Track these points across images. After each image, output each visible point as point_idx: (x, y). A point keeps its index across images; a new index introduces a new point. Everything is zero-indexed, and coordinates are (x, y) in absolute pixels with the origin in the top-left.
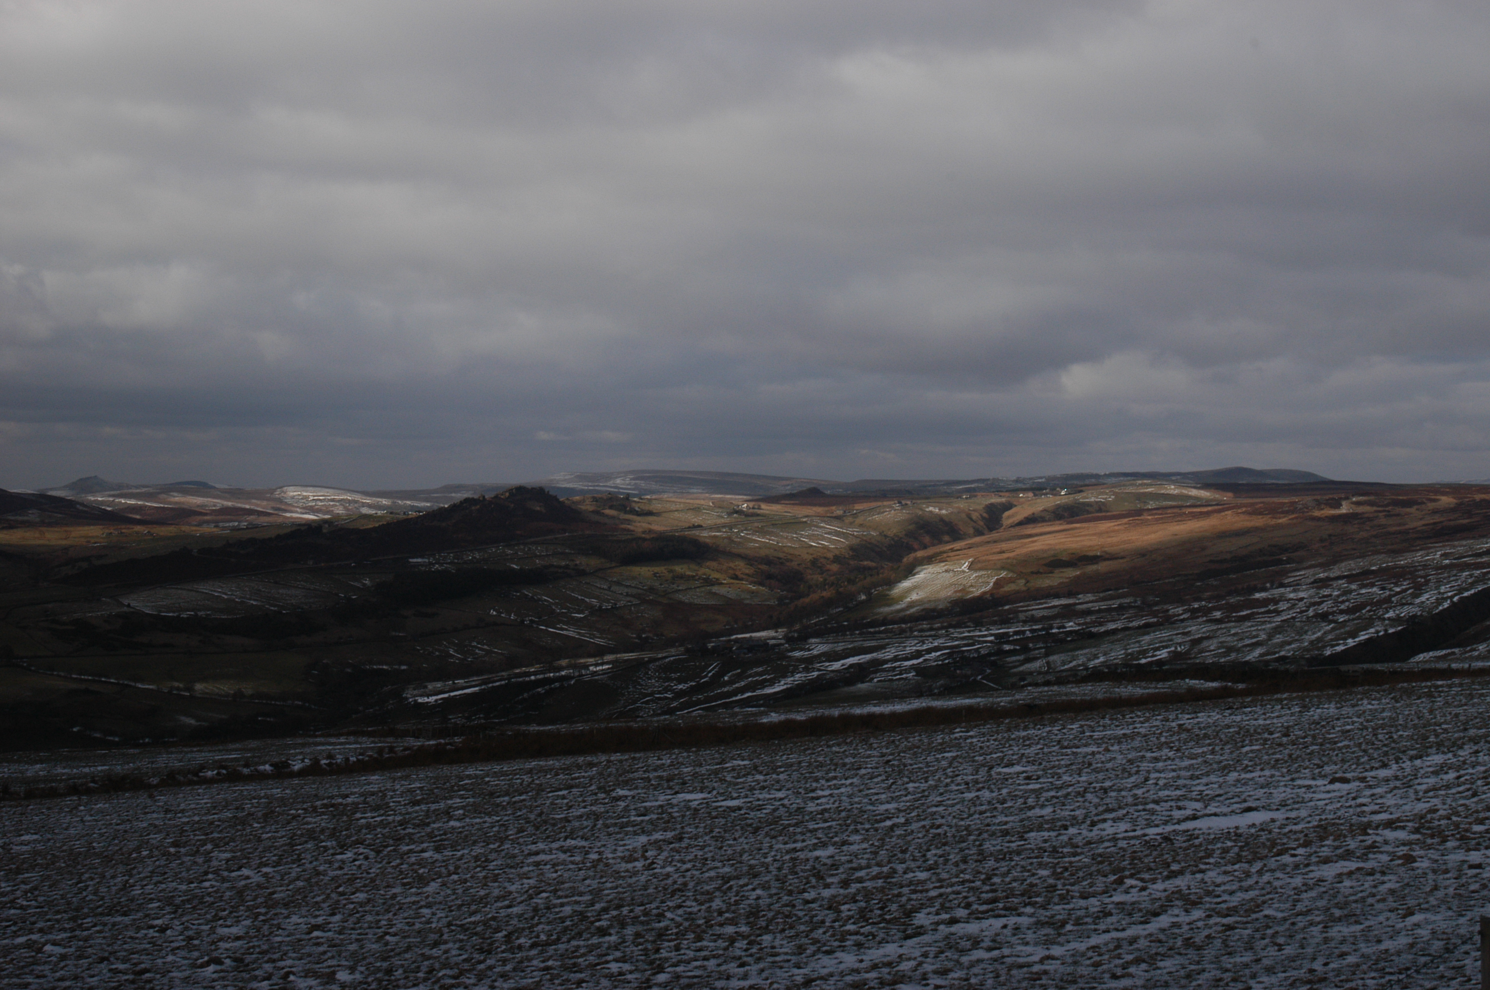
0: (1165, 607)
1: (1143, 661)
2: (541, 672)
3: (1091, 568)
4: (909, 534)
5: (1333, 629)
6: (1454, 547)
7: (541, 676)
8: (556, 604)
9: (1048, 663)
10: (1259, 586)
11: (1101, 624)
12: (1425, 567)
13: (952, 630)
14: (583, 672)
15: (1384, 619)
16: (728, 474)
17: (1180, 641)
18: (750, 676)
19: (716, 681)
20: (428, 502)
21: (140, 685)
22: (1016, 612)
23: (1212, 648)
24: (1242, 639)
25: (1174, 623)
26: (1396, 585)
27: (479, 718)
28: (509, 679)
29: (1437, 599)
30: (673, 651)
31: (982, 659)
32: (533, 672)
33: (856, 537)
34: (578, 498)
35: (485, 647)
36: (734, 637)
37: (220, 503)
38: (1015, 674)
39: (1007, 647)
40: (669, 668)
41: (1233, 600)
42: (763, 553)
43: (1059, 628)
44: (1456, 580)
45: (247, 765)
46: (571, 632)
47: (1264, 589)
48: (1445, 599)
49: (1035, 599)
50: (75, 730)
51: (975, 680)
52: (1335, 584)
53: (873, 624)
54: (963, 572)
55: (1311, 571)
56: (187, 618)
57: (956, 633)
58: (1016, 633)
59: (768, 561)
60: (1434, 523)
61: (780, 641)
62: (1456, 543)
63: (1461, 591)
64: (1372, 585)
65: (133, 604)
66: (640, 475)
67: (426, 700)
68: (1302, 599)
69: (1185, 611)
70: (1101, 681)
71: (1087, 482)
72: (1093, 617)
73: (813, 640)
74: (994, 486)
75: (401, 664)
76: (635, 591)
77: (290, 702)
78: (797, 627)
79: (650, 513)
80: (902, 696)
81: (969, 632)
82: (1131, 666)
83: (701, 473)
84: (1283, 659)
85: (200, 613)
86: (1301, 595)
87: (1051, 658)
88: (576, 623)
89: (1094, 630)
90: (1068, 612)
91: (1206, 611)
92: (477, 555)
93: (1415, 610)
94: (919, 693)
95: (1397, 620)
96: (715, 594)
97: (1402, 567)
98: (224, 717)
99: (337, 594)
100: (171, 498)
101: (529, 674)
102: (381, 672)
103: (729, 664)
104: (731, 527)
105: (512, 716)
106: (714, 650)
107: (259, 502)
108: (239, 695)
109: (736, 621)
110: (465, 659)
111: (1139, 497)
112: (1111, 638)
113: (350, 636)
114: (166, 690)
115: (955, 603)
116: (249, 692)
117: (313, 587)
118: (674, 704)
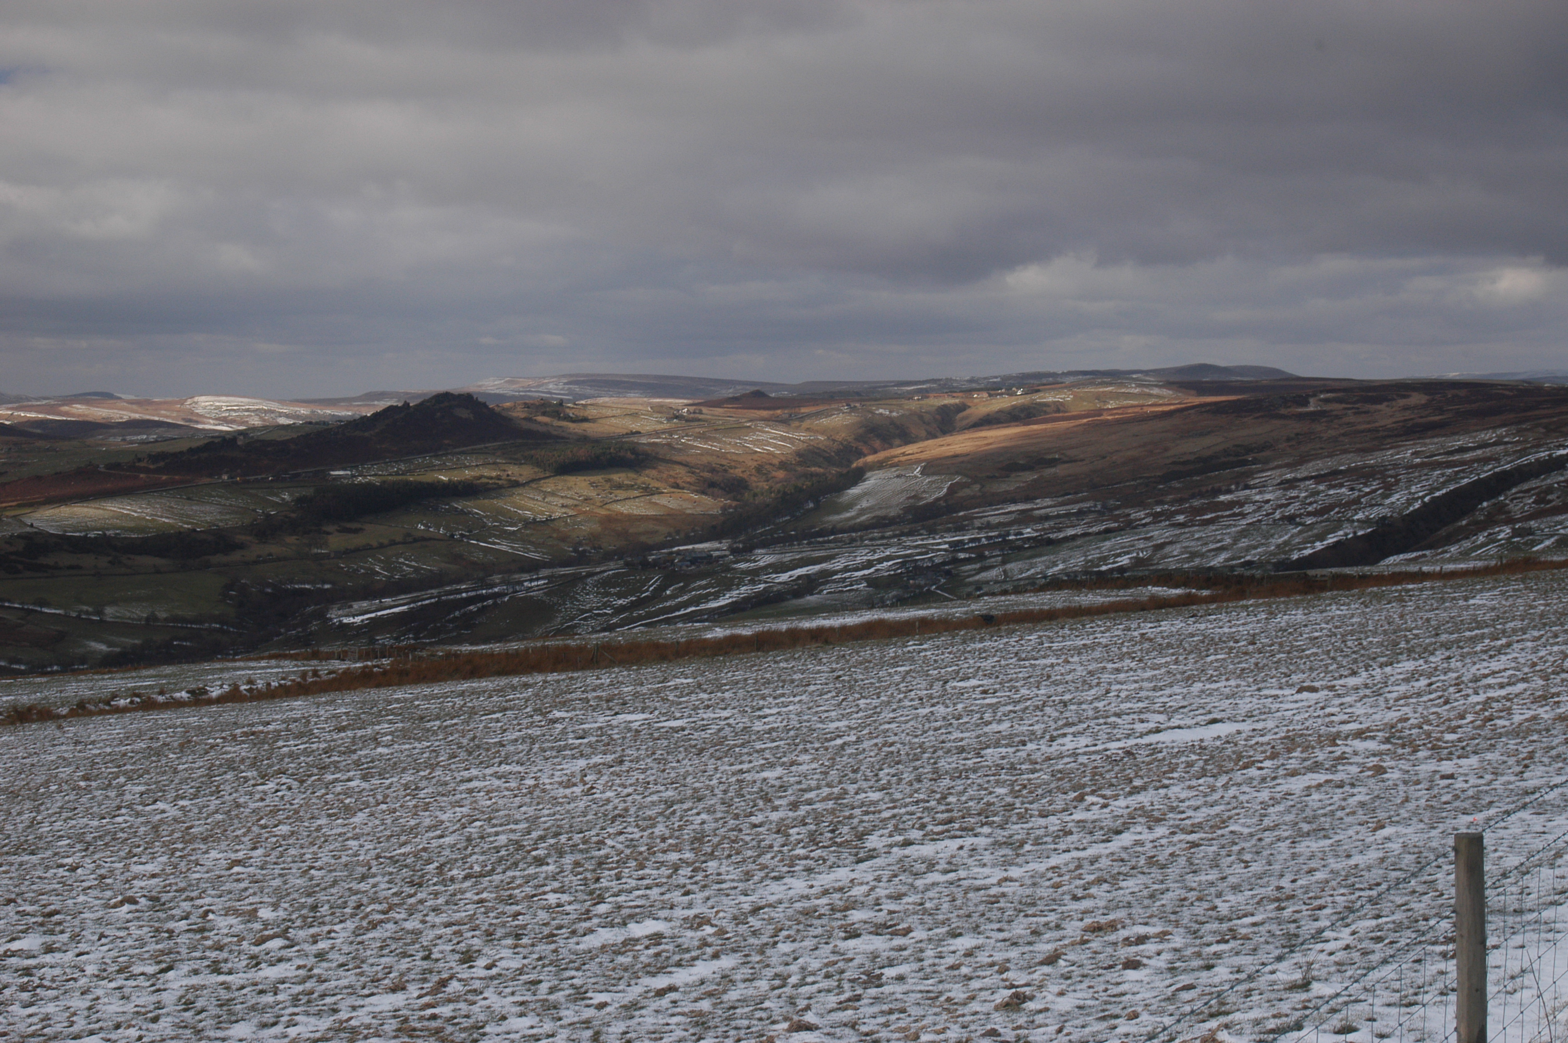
1: (1104, 568)
2: (473, 590)
3: (1049, 472)
4: (858, 438)
5: (1300, 532)
6: (1425, 445)
7: (472, 594)
8: (486, 517)
9: (1005, 571)
10: (1224, 488)
11: (1060, 530)
12: (1396, 466)
13: (904, 538)
14: (518, 588)
15: (1353, 521)
16: (667, 377)
17: (1142, 546)
18: (694, 589)
19: (657, 595)
20: (349, 408)
21: (46, 610)
22: (971, 518)
23: (1175, 553)
24: (1206, 544)
25: (1135, 528)
26: (1366, 485)
27: (409, 639)
28: (439, 596)
29: (1408, 499)
30: (612, 565)
31: (936, 568)
32: (465, 590)
33: (803, 442)
34: (508, 404)
35: (413, 563)
36: (676, 549)
37: (125, 415)
38: (971, 584)
39: (962, 556)
40: (607, 583)
41: (1196, 503)
42: (705, 459)
43: (1016, 535)
44: (1427, 480)
45: (162, 693)
46: (504, 547)
47: (1229, 492)
48: (1416, 499)
49: (991, 505)
51: (929, 590)
52: (1302, 485)
53: (821, 533)
54: (916, 477)
55: (1278, 472)
56: (95, 538)
57: (908, 541)
58: (972, 540)
59: (711, 468)
60: (1405, 420)
61: (724, 553)
62: (1428, 441)
63: (1432, 490)
64: (1341, 485)
65: (37, 522)
66: (576, 380)
67: (351, 620)
68: (1268, 501)
69: (1147, 515)
70: (1060, 589)
71: (1044, 381)
72: (1052, 523)
73: (760, 551)
74: (947, 387)
75: (324, 582)
76: (570, 502)
77: (207, 625)
79: (585, 420)
80: (852, 609)
81: (922, 540)
82: (1092, 573)
83: (640, 376)
84: (1249, 564)
85: (108, 533)
86: (1268, 497)
87: (1008, 566)
88: (509, 536)
89: (1051, 536)
90: (1025, 518)
91: (1170, 515)
92: (403, 467)
93: (1384, 511)
94: (870, 605)
95: (1367, 522)
96: (656, 504)
97: (1372, 466)
98: (137, 642)
99: (254, 510)
100: (74, 411)
101: (460, 592)
102: (303, 592)
103: (671, 577)
104: (671, 433)
105: (443, 636)
106: (655, 564)
107: (168, 413)
108: (152, 618)
109: (678, 532)
110: (392, 577)
111: (1098, 397)
112: (1071, 544)
113: (270, 554)
114: (74, 615)
115: (907, 510)
116: (163, 615)
117: (228, 503)
118: (614, 620)
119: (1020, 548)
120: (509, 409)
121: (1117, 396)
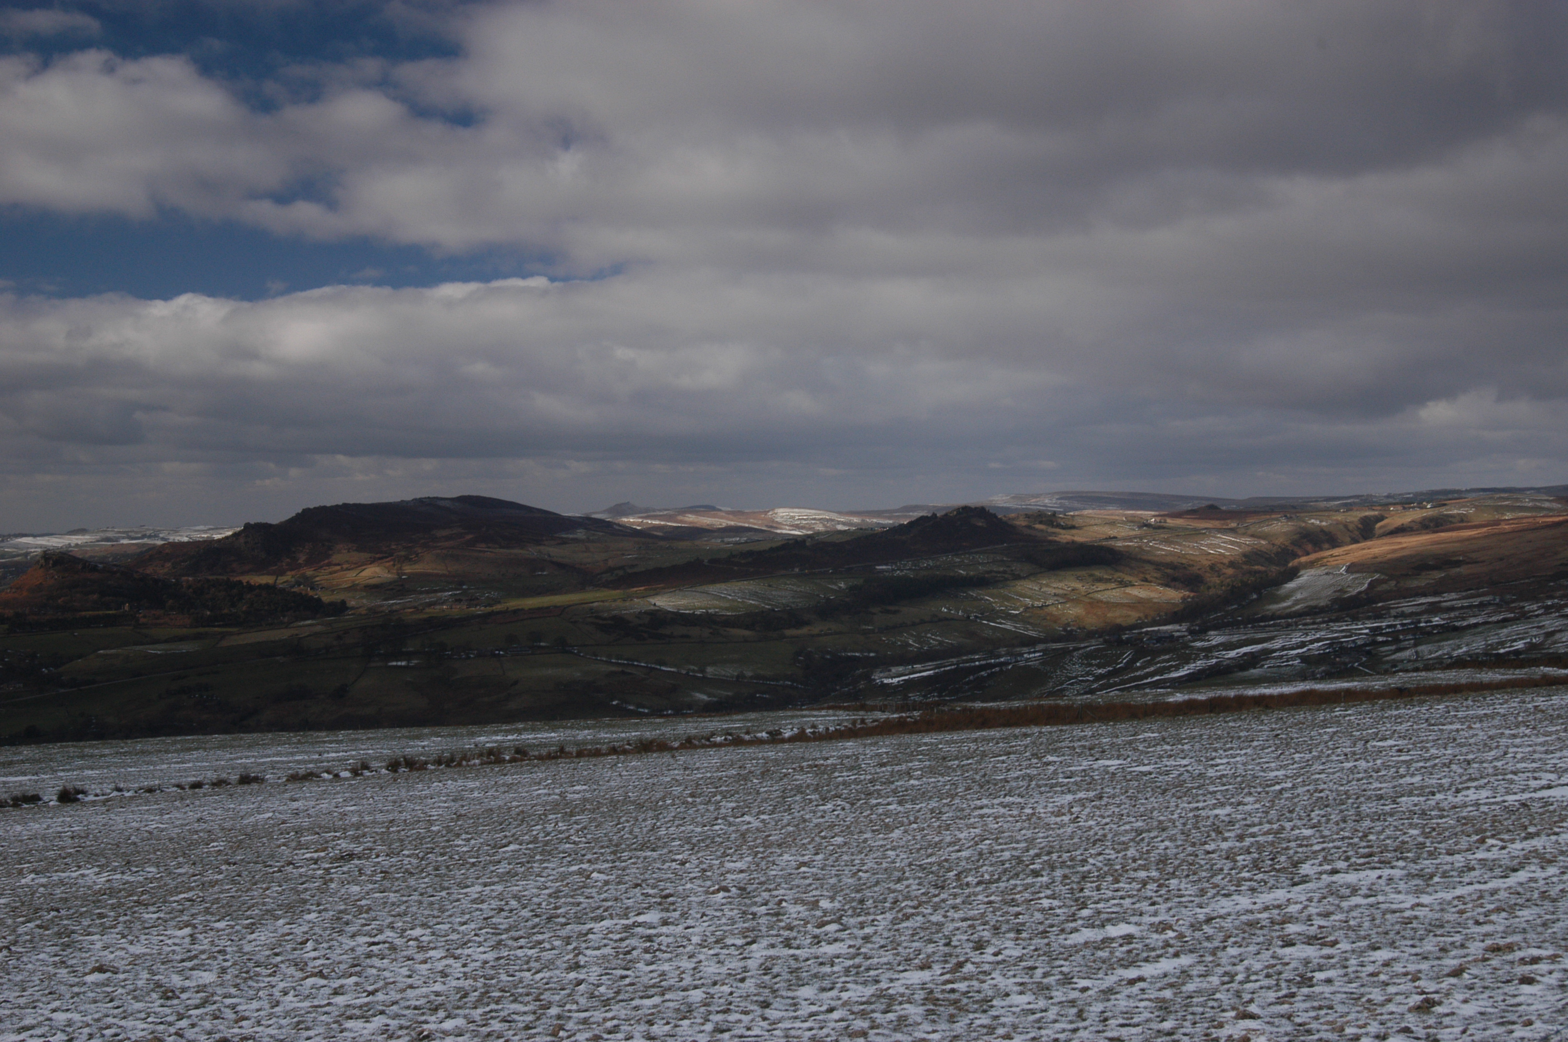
0: (1521, 604)
1: (1502, 651)
2: (984, 659)
3: (1455, 571)
4: (1294, 543)
7: (983, 662)
8: (995, 602)
9: (1417, 652)
11: (1463, 619)
13: (1331, 624)
14: (1019, 659)
17: (1535, 633)
18: (1159, 662)
19: (1129, 666)
20: (890, 518)
21: (664, 668)
22: (1388, 608)
23: (1564, 639)
25: (1529, 618)
27: (934, 696)
28: (958, 664)
30: (1093, 642)
31: (1358, 649)
32: (977, 660)
33: (1248, 545)
34: (1012, 515)
35: (938, 638)
36: (1145, 630)
37: (724, 523)
38: (1388, 662)
39: (1380, 639)
40: (1089, 656)
42: (1169, 559)
43: (1426, 622)
45: (748, 733)
46: (1009, 626)
49: (1404, 598)
50: (614, 703)
51: (1352, 667)
53: (1264, 619)
54: (1342, 574)
56: (700, 615)
57: (1335, 626)
58: (1388, 627)
59: (1173, 566)
61: (1183, 634)
65: (658, 603)
66: (1065, 496)
67: (890, 681)
69: (1539, 608)
71: (1450, 496)
72: (1457, 613)
73: (1212, 633)
74: (1367, 502)
75: (870, 651)
76: (1061, 592)
77: (781, 682)
79: (1073, 527)
80: (1288, 680)
81: (1347, 625)
82: (1491, 655)
83: (1115, 493)
85: (710, 611)
87: (1420, 648)
88: (1013, 618)
89: (1457, 624)
90: (1434, 609)
91: (1559, 608)
92: (931, 563)
94: (1303, 677)
96: (1129, 594)
98: (729, 694)
99: (818, 595)
100: (686, 519)
101: (974, 660)
102: (854, 659)
103: (1140, 652)
104: (1141, 538)
105: (960, 695)
106: (1128, 641)
107: (755, 521)
108: (740, 676)
109: (1146, 617)
110: (922, 648)
111: (1497, 509)
112: (1473, 631)
113: (830, 629)
114: (684, 672)
115: (1334, 601)
116: (749, 673)
117: (799, 589)
118: (1095, 686)
119: (1430, 634)
120: (1013, 519)
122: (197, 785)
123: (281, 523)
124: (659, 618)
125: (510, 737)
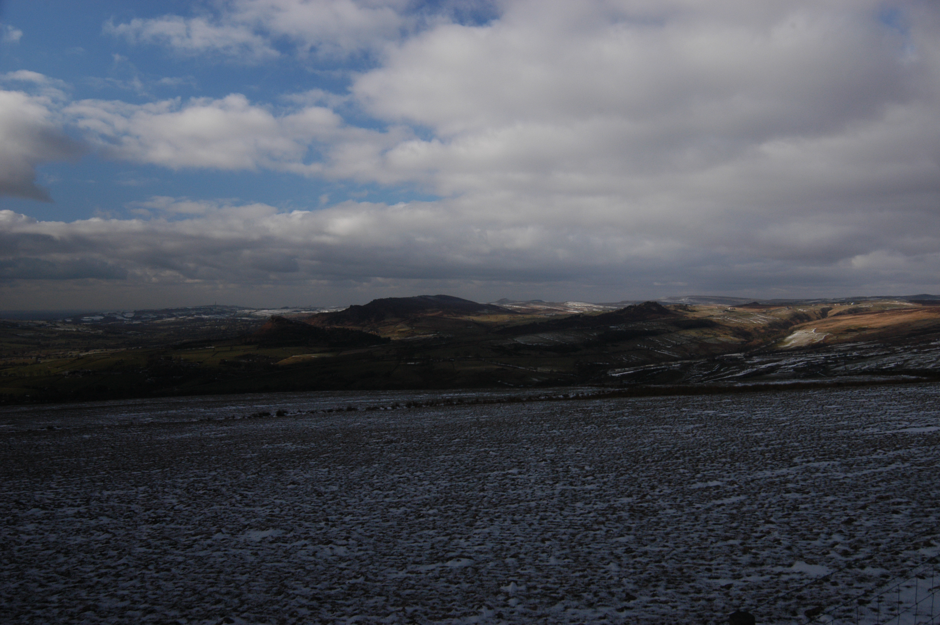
0: (894, 347)
1: (884, 368)
3: (863, 333)
4: (791, 319)
7: (655, 368)
8: (661, 343)
9: (845, 368)
11: (867, 353)
14: (670, 367)
16: (723, 297)
17: (899, 360)
18: (731, 369)
19: (718, 371)
20: (616, 306)
21: (520, 368)
22: (833, 348)
23: (913, 363)
24: (925, 360)
25: (897, 353)
27: (633, 382)
28: (644, 368)
30: (702, 360)
31: (819, 366)
32: (652, 367)
33: (771, 320)
34: (668, 306)
35: (636, 357)
36: (725, 355)
37: (546, 307)
38: (832, 371)
39: (829, 361)
40: (701, 366)
41: (922, 345)
42: (736, 325)
43: (850, 354)
45: (554, 395)
46: (666, 353)
47: (935, 341)
49: (840, 343)
50: (499, 382)
51: (816, 373)
53: (776, 352)
54: (812, 333)
56: (535, 346)
57: (809, 355)
58: (833, 356)
59: (738, 328)
61: (742, 357)
65: (518, 341)
66: (691, 297)
69: (901, 349)
71: (862, 300)
72: (864, 351)
73: (755, 357)
74: (825, 302)
75: (606, 362)
76: (689, 339)
77: (569, 374)
78: (748, 352)
79: (694, 311)
80: (788, 378)
81: (814, 355)
82: (879, 369)
83: (713, 297)
85: (539, 344)
87: (847, 366)
88: (668, 350)
89: (864, 355)
90: (854, 349)
91: (911, 349)
92: (633, 325)
94: (795, 378)
96: (718, 340)
98: (547, 379)
99: (585, 338)
102: (599, 365)
103: (723, 365)
104: (724, 316)
105: (645, 382)
106: (718, 360)
108: (552, 372)
109: (725, 350)
110: (628, 361)
111: (883, 306)
112: (871, 358)
113: (589, 353)
114: (528, 369)
115: (809, 345)
116: (555, 371)
117: (577, 336)
118: (703, 379)
120: (669, 307)
121: (889, 306)
122: (330, 411)
123: (365, 305)
124: (518, 347)
125: (456, 395)
